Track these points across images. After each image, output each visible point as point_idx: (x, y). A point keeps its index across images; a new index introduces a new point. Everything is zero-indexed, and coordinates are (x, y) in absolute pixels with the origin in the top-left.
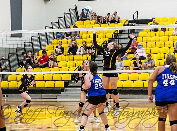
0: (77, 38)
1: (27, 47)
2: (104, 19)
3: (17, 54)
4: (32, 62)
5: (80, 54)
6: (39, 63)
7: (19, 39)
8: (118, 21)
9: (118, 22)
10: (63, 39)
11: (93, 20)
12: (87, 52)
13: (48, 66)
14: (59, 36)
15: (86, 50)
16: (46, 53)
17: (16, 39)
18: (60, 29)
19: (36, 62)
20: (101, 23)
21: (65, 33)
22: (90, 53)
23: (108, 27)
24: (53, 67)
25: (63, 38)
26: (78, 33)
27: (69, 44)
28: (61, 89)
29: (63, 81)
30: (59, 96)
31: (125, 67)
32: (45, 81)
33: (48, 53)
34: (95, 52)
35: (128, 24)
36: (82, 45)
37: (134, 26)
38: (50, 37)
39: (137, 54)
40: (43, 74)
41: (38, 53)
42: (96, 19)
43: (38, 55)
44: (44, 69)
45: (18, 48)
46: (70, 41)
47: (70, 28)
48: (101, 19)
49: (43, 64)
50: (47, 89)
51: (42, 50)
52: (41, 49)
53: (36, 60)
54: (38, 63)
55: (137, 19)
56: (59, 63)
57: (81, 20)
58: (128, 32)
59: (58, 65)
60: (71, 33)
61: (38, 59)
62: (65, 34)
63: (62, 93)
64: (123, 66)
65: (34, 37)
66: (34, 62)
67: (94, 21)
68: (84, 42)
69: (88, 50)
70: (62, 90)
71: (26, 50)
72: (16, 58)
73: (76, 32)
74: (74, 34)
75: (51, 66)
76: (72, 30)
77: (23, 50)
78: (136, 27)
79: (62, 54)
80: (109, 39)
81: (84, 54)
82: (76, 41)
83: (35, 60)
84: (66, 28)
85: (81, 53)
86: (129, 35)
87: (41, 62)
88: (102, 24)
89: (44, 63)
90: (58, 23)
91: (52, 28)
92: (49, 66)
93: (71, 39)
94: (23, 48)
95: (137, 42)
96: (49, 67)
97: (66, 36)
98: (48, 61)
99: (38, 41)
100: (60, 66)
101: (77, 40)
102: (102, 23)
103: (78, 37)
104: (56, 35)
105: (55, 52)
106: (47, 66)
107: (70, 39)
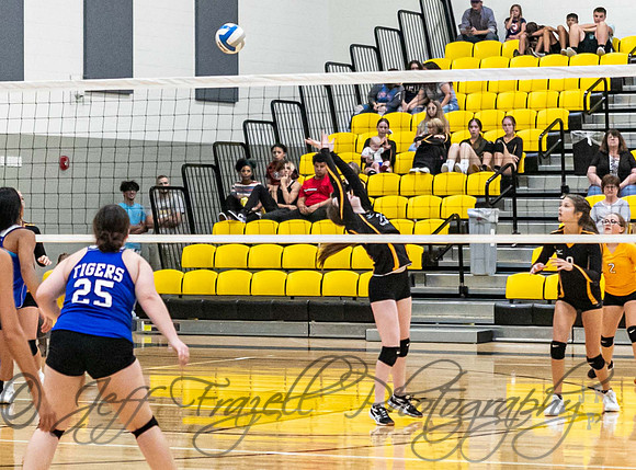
0: (446, 107)
1: (254, 141)
2: (552, 37)
3: (216, 168)
4: (275, 196)
5: (460, 171)
7: (225, 109)
8: (609, 42)
9: (609, 47)
12: (486, 162)
17: (212, 108)
19: (289, 197)
20: (542, 51)
30: (373, 331)
32: (324, 271)
34: (518, 163)
36: (466, 134)
40: (316, 245)
41: (297, 162)
42: (524, 37)
44: (317, 225)
45: (222, 143)
48: (542, 35)
49: (314, 207)
50: (330, 301)
54: (295, 203)
56: (378, 203)
57: (465, 38)
61: (295, 189)
64: (627, 218)
65: (283, 102)
66: (281, 199)
67: (515, 43)
68: (474, 123)
69: (487, 155)
71: (252, 150)
72: (213, 181)
79: (389, 169)
80: (571, 112)
82: (444, 120)
90: (377, 50)
91: (353, 68)
97: (406, 100)
99: (299, 117)
103: (450, 102)
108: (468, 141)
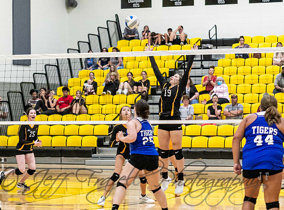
0: (119, 67)
1: (38, 81)
2: (162, 38)
3: (22, 93)
4: (46, 105)
5: (124, 94)
6: (58, 108)
7: (26, 68)
8: (185, 40)
9: (185, 43)
10: (97, 69)
11: (144, 39)
12: (135, 90)
13: (72, 112)
14: (89, 64)
15: (132, 87)
16: (68, 91)
17: (21, 68)
18: (91, 53)
19: (52, 105)
20: (158, 44)
21: (100, 59)
22: (140, 91)
23: (168, 51)
24: (80, 113)
25: (97, 67)
26: (120, 60)
27: (105, 77)
28: (92, 150)
29: (96, 136)
30: (88, 161)
31: (195, 114)
32: (67, 136)
33: (72, 92)
34: (148, 91)
35: (201, 46)
36: (126, 79)
37: (210, 48)
38: (76, 66)
39: (214, 94)
40: (64, 125)
41: (56, 90)
42: (150, 38)
43: (56, 94)
44: (64, 117)
45: (24, 83)
46: (107, 72)
47: (107, 51)
48: (158, 37)
49: (63, 109)
50: (70, 149)
51: (62, 87)
52: (61, 85)
53: (53, 102)
54: (55, 107)
55: (214, 38)
56: (90, 107)
57: (126, 38)
58: (200, 59)
59: (87, 110)
60: (108, 59)
61: (55, 101)
62: (100, 61)
63: (93, 155)
64: (192, 113)
65: (49, 65)
66: (49, 106)
67: (146, 41)
68: (130, 74)
69: (135, 87)
70: (94, 151)
71: (37, 86)
72: (21, 99)
73: (117, 58)
74: (113, 61)
75: (77, 113)
76: (111, 54)
77: (32, 87)
78: (213, 51)
79: (94, 93)
80: (170, 69)
81: (129, 93)
82: (117, 73)
83: (50, 102)
84: (102, 51)
85: (125, 91)
86: (202, 63)
87: (61, 106)
88: (160, 45)
89: (65, 108)
90: (89, 43)
91: (79, 51)
92: (74, 112)
93: (109, 70)
94: (32, 83)
95: (214, 75)
96: (73, 114)
97: (101, 65)
98: (71, 104)
99: (56, 71)
100: (90, 112)
101: (118, 71)
102: (160, 43)
103: (121, 65)
104: (86, 62)
105: (83, 90)
106: (69, 111)
107: (107, 69)
108: (127, 81)
